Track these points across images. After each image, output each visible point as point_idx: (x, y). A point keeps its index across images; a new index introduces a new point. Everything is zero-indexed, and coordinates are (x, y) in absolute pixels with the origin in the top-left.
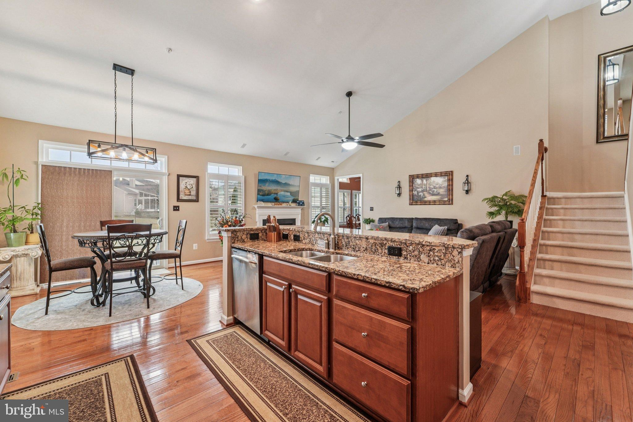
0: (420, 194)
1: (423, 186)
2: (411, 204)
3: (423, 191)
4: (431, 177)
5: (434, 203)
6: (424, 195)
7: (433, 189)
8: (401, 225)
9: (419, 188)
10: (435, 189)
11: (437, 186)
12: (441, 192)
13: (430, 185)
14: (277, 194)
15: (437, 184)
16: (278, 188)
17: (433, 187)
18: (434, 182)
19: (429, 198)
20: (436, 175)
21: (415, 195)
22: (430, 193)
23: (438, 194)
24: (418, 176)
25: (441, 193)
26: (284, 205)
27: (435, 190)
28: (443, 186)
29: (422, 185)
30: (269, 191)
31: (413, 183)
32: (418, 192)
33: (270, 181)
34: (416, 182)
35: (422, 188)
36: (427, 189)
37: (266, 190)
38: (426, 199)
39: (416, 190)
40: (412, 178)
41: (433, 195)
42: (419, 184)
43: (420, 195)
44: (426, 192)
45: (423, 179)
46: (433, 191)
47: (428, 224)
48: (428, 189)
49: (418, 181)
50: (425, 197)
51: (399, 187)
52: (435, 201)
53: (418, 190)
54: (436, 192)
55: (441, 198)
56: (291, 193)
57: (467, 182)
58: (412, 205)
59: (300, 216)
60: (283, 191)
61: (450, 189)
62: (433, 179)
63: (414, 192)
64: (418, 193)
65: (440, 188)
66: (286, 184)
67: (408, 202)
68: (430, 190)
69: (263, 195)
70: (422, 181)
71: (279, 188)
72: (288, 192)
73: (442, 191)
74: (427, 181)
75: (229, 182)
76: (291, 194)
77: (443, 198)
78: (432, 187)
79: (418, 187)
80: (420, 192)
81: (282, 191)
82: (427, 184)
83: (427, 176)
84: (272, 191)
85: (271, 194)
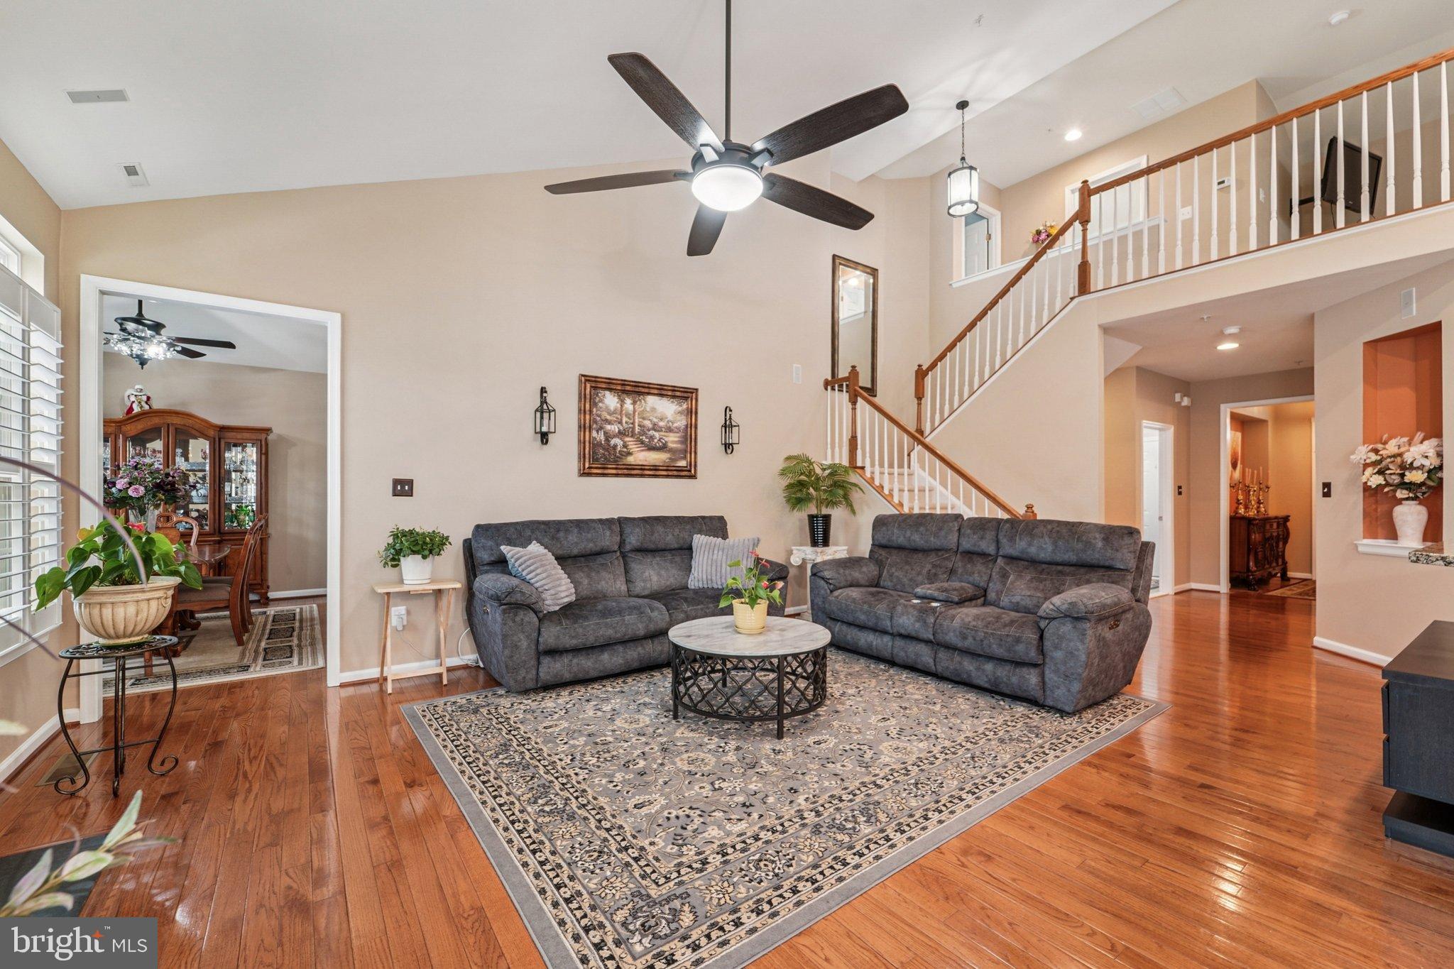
0: (613, 442)
1: (625, 419)
2: (584, 473)
3: (621, 434)
4: (649, 394)
5: (653, 471)
6: (625, 446)
7: (652, 433)
9: (610, 423)
10: (655, 430)
11: (662, 424)
12: (674, 442)
13: (644, 419)
15: (661, 420)
17: (651, 426)
18: (653, 409)
19: (641, 457)
20: (662, 391)
21: (599, 444)
22: (642, 442)
23: (663, 448)
24: (611, 385)
25: (671, 445)
27: (657, 435)
28: (675, 425)
29: (621, 414)
31: (594, 404)
32: (608, 437)
34: (601, 401)
35: (620, 423)
36: (633, 428)
38: (631, 460)
39: (601, 428)
40: (592, 386)
41: (652, 448)
42: (612, 409)
43: (615, 446)
44: (632, 436)
45: (625, 396)
46: (652, 438)
48: (637, 429)
49: (610, 400)
50: (629, 454)
51: (544, 409)
52: (655, 468)
53: (608, 427)
54: (659, 440)
55: (670, 459)
58: (589, 475)
61: (690, 437)
62: (652, 401)
63: (594, 434)
64: (607, 439)
65: (669, 430)
67: (574, 465)
68: (643, 433)
70: (622, 402)
73: (673, 440)
74: (634, 403)
77: (675, 460)
78: (647, 423)
79: (608, 417)
80: (615, 436)
82: (634, 411)
83: (635, 390)
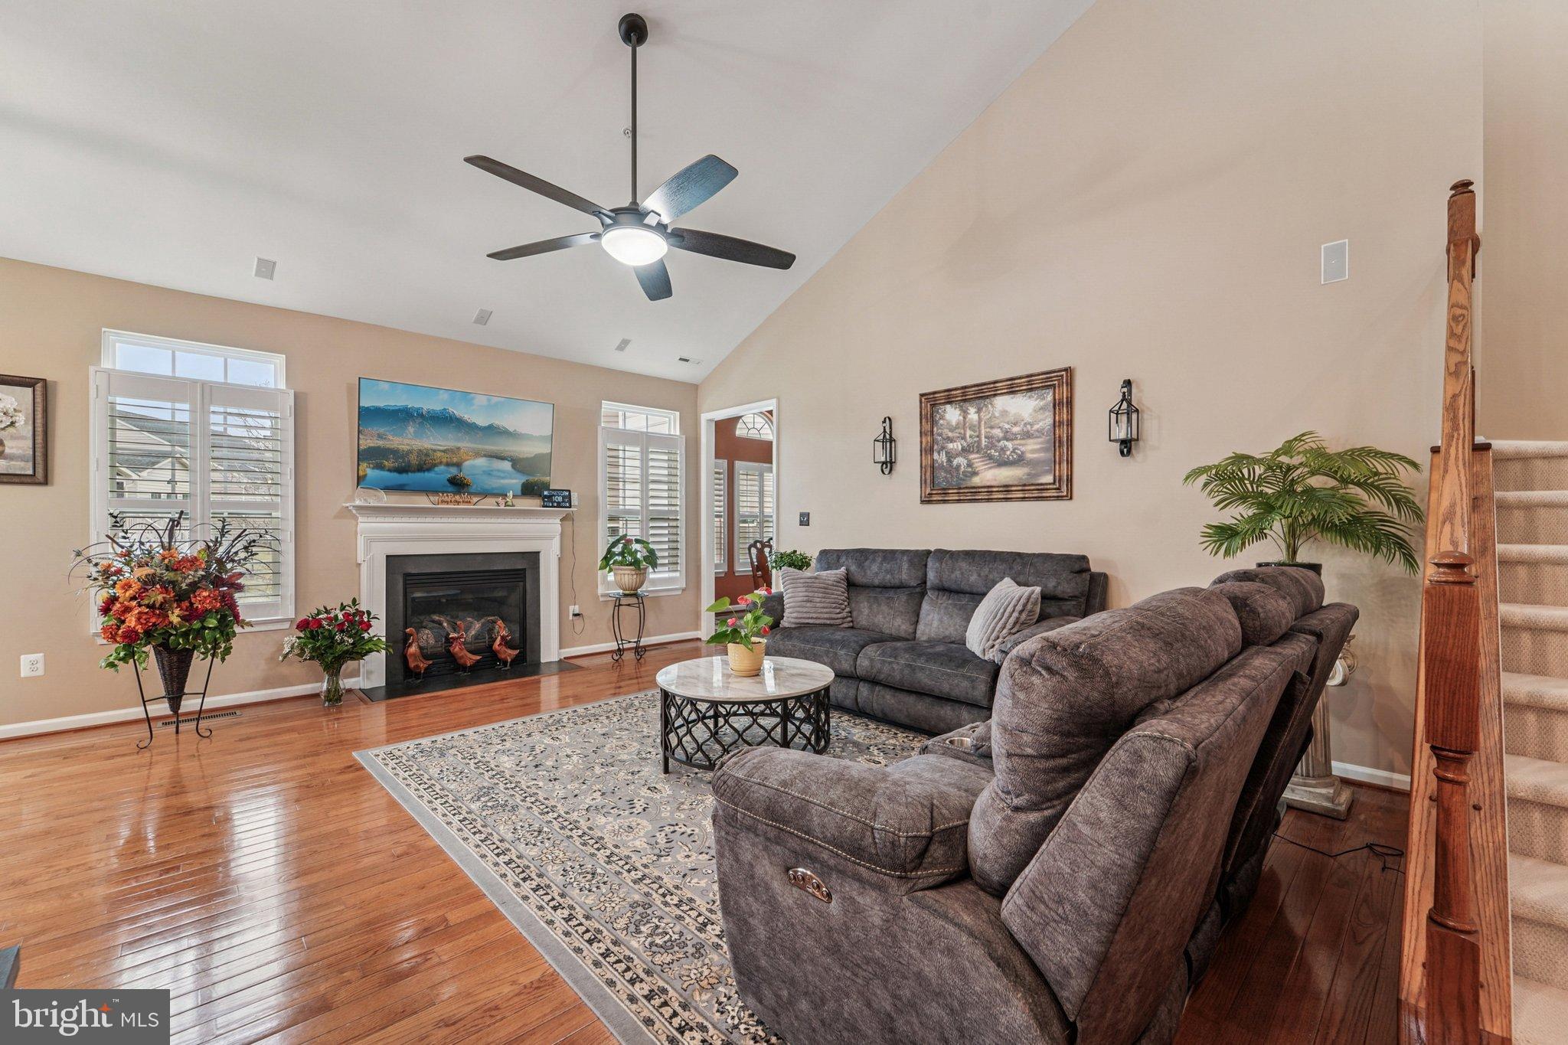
0: (955, 462)
1: (969, 433)
2: (926, 501)
3: (965, 451)
4: (995, 395)
5: (1005, 493)
6: (970, 465)
7: (1003, 443)
8: (889, 576)
9: (951, 440)
10: (1007, 440)
11: (1016, 429)
12: (1033, 451)
13: (992, 427)
14: (458, 465)
15: (1015, 424)
16: (459, 445)
17: (1001, 435)
18: (1004, 413)
19: (989, 475)
20: (1011, 387)
21: (941, 467)
22: (990, 457)
23: (1019, 461)
24: (950, 397)
25: (1029, 456)
26: (489, 503)
27: (1009, 445)
28: (1036, 427)
29: (964, 428)
30: (424, 454)
31: (933, 422)
32: (950, 457)
33: (421, 416)
34: (942, 418)
35: (964, 438)
36: (979, 442)
37: (410, 452)
38: (976, 481)
39: (943, 448)
40: (932, 403)
41: (1002, 463)
42: (954, 423)
43: (959, 466)
44: (977, 452)
45: (967, 404)
46: (1003, 450)
47: (979, 575)
48: (984, 442)
49: (951, 414)
50: (975, 474)
51: (888, 440)
52: (1006, 488)
53: (951, 446)
54: (1014, 451)
55: (1029, 475)
56: (517, 463)
57: (1128, 407)
58: (929, 502)
59: (556, 542)
60: (485, 456)
61: (1062, 441)
62: (1002, 403)
63: (936, 456)
64: (949, 461)
65: (1027, 435)
66: (492, 431)
67: (915, 492)
68: (991, 446)
69: (401, 470)
70: (965, 413)
71: (465, 444)
72: (503, 458)
73: (1033, 449)
74: (979, 411)
75: (212, 409)
76: (513, 466)
77: (1038, 475)
78: (997, 432)
79: (950, 434)
80: (958, 455)
81: (477, 454)
82: (979, 423)
83: (980, 393)
84: (439, 454)
85: (435, 465)
